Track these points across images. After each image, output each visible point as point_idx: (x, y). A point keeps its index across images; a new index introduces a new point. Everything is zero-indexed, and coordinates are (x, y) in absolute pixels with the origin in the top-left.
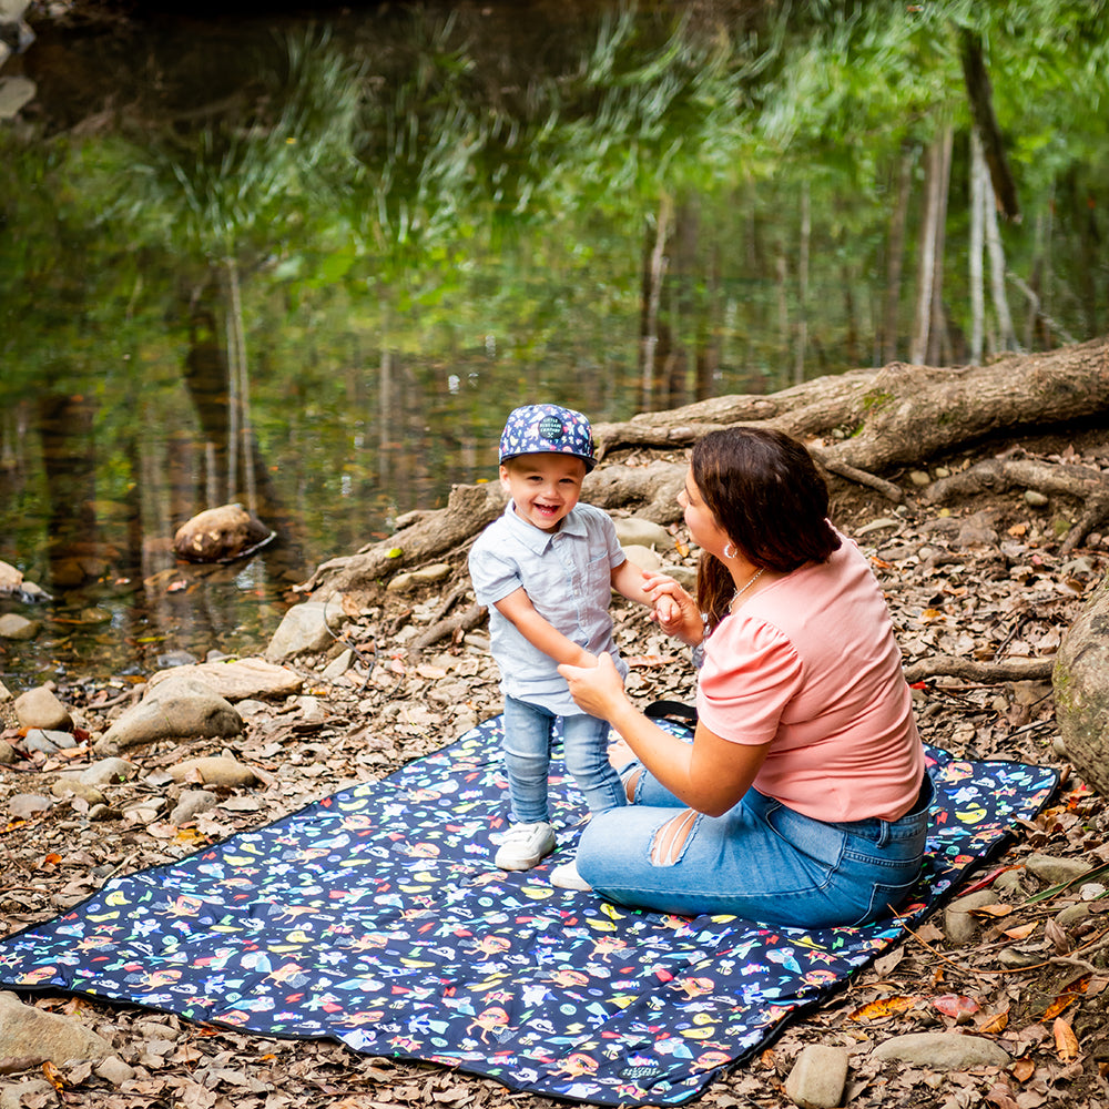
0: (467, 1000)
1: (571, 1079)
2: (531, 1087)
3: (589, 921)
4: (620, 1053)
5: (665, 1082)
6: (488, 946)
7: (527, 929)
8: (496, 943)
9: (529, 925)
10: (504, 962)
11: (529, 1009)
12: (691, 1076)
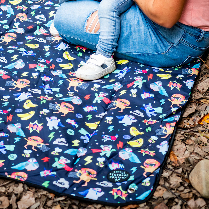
0: (18, 126)
1: (86, 185)
2: (66, 192)
3: (60, 65)
4: (104, 162)
5: (134, 184)
6: (20, 84)
7: (35, 72)
8: (23, 82)
9: (36, 70)
10: (29, 92)
11: (52, 131)
12: (145, 178)
